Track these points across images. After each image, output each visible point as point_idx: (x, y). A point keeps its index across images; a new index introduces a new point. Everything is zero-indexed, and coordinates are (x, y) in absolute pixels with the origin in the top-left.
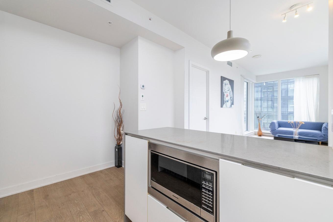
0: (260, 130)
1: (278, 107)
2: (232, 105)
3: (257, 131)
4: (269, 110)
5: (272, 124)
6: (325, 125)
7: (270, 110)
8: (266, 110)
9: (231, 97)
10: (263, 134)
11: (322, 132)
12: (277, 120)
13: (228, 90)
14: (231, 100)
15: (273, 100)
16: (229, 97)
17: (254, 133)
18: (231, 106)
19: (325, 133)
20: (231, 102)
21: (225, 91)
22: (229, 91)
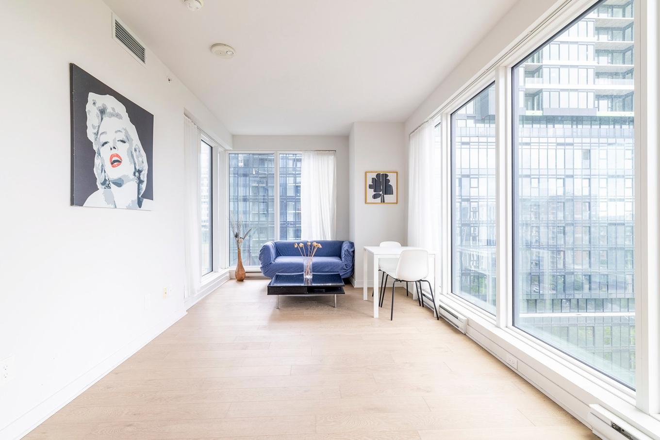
0: (240, 266)
1: (275, 215)
2: (145, 201)
3: (234, 268)
4: (261, 219)
5: (265, 250)
6: (347, 246)
7: (263, 219)
8: (257, 219)
9: (140, 172)
10: (247, 275)
11: (343, 259)
12: (273, 240)
13: (123, 142)
14: (140, 182)
15: (267, 202)
16: (126, 170)
17: (228, 275)
18: (140, 204)
19: (347, 261)
20: (139, 189)
21: (103, 139)
22: (127, 145)
